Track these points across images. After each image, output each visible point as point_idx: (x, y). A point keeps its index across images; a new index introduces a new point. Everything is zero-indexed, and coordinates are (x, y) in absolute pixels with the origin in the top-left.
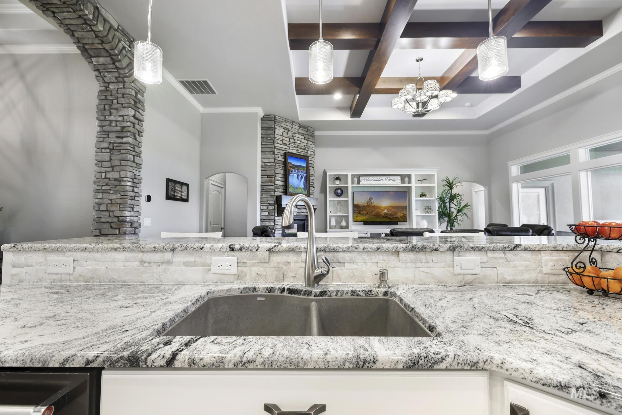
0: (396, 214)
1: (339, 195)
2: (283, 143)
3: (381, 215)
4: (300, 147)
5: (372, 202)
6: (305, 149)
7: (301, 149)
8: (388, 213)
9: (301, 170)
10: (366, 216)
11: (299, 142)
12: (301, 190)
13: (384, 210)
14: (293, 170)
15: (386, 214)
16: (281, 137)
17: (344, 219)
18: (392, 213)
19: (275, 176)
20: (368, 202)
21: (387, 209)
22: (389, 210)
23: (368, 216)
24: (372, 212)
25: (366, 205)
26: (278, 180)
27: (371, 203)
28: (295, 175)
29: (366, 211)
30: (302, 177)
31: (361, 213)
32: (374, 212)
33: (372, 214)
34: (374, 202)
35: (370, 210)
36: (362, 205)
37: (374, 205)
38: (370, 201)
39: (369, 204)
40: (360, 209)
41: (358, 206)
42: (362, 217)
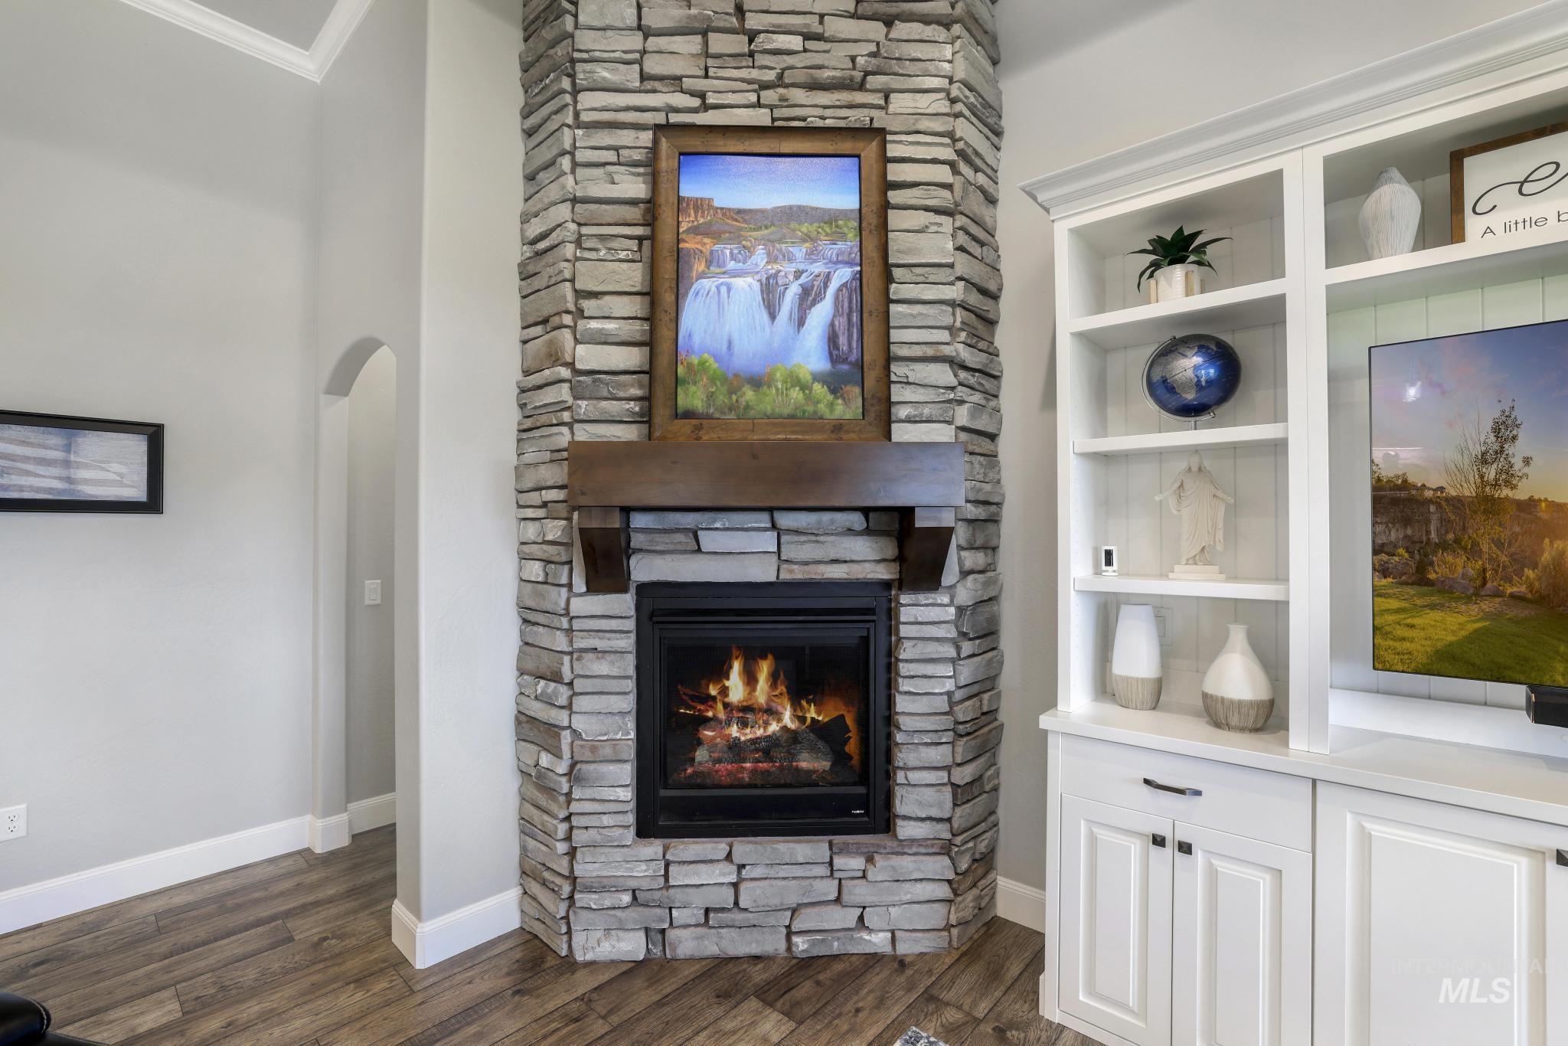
5: (1518, 463)
20: (1484, 460)
23: (1487, 605)
24: (1518, 562)
25: (1469, 491)
27: (1508, 477)
29: (1474, 551)
31: (1432, 576)
32: (1530, 573)
33: (1512, 596)
34: (1527, 461)
35: (1499, 544)
36: (1442, 489)
37: (1531, 499)
38: (1496, 447)
39: (1496, 485)
40: (1428, 533)
41: (1411, 500)
42: (1436, 615)
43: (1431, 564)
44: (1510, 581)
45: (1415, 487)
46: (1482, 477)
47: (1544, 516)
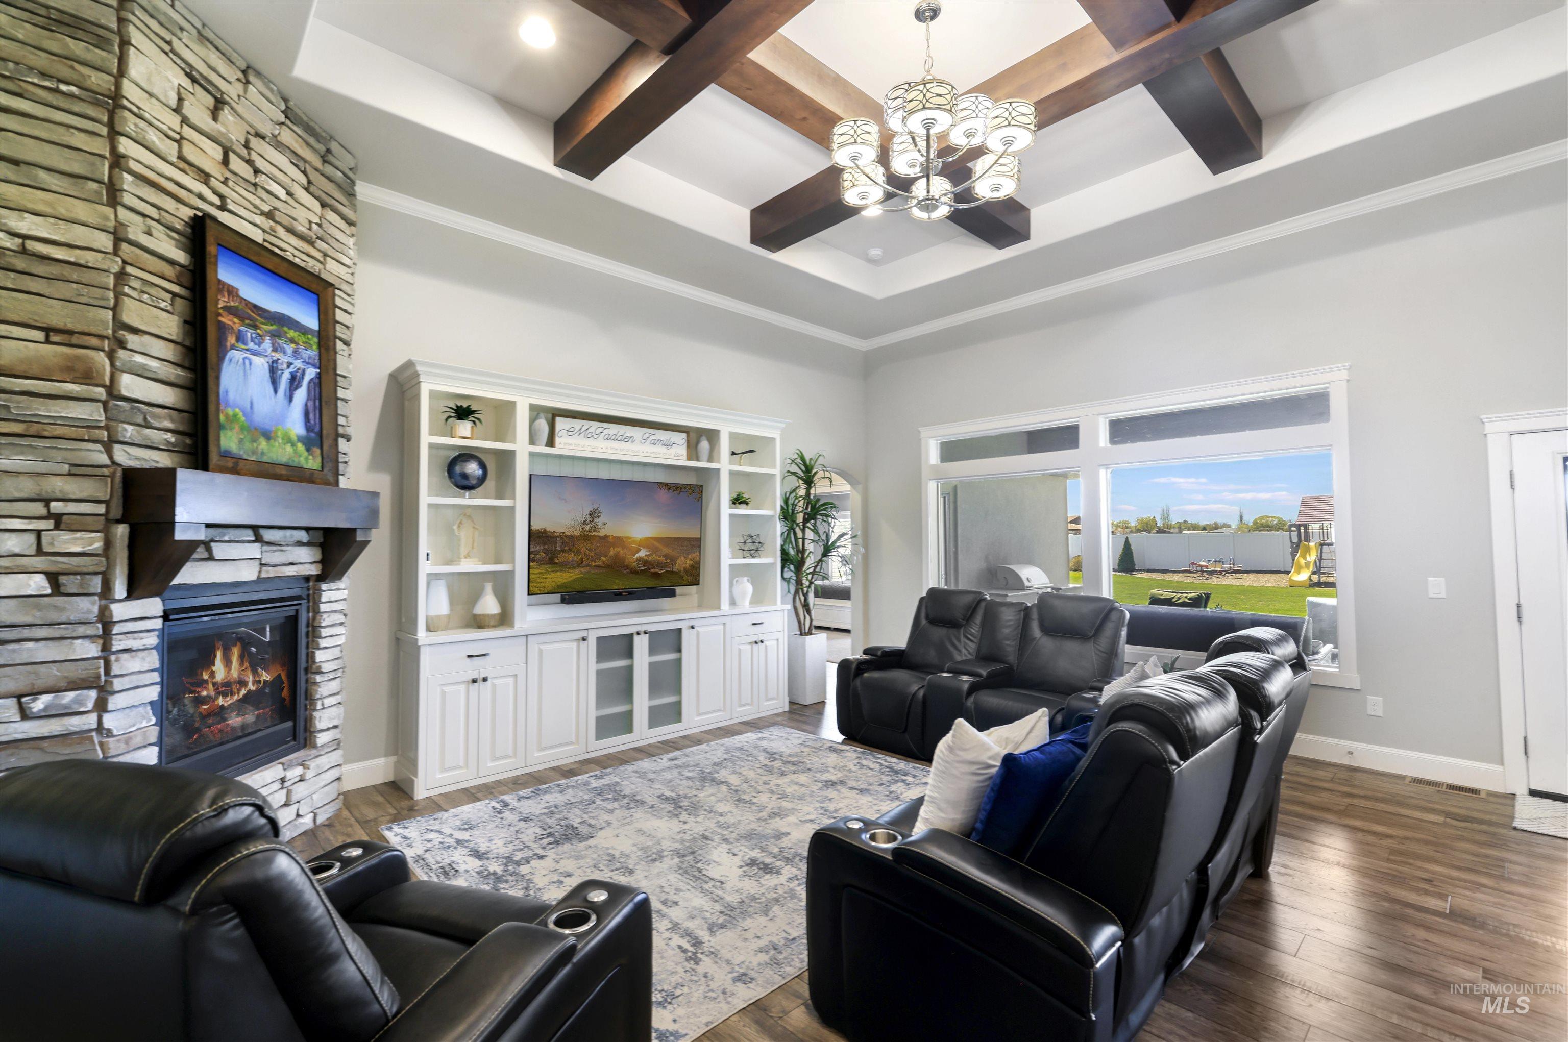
0: (673, 560)
1: (474, 482)
2: (181, 157)
3: (627, 567)
4: (286, 221)
5: (600, 525)
6: (312, 243)
7: (290, 230)
8: (650, 558)
9: (292, 341)
10: (577, 571)
11: (282, 194)
12: (289, 448)
13: (638, 551)
14: (249, 333)
15: (645, 562)
16: (174, 121)
17: (489, 587)
18: (662, 559)
19: (122, 344)
20: (584, 523)
21: (647, 547)
22: (654, 550)
23: (583, 570)
24: (598, 555)
25: (576, 533)
26: (141, 373)
27: (596, 529)
28: (260, 364)
29: (578, 552)
30: (295, 382)
31: (557, 561)
32: (604, 559)
33: (595, 566)
34: (604, 524)
35: (590, 550)
36: (563, 533)
37: (605, 535)
38: (591, 519)
39: (590, 531)
40: (556, 547)
41: (548, 537)
42: (559, 574)
43: (557, 557)
44: (595, 562)
45: (550, 532)
46: (583, 529)
47: (611, 541)
